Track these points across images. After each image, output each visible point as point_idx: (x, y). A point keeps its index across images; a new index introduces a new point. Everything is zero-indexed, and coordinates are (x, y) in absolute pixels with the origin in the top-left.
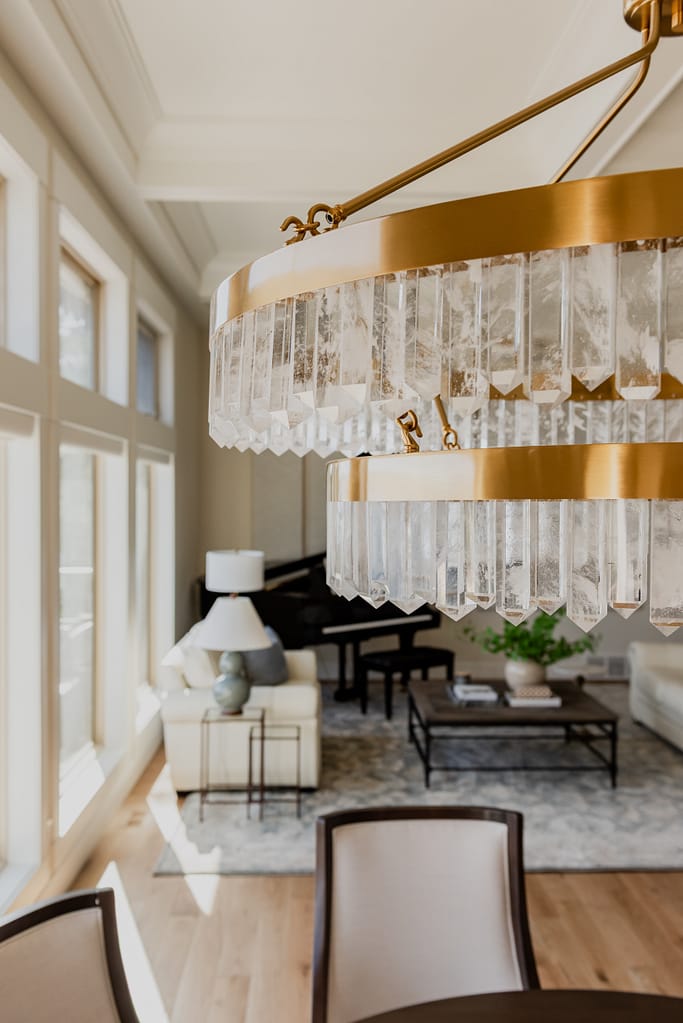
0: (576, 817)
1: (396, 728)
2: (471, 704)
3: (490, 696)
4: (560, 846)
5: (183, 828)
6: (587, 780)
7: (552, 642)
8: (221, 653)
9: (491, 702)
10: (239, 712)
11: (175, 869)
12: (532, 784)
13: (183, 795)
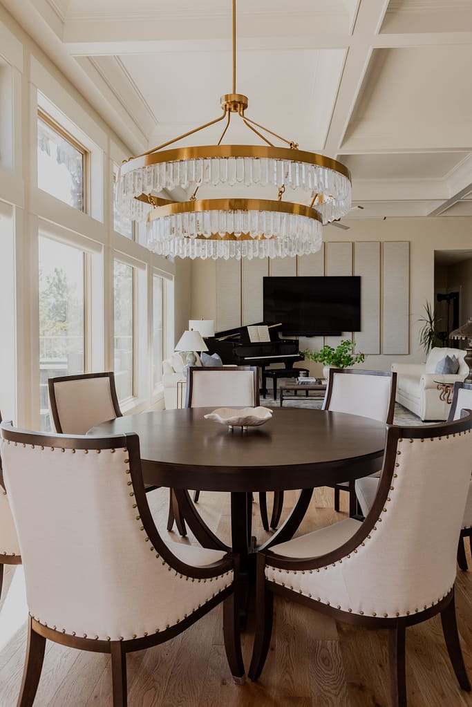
8: (187, 353)
9: (313, 383)
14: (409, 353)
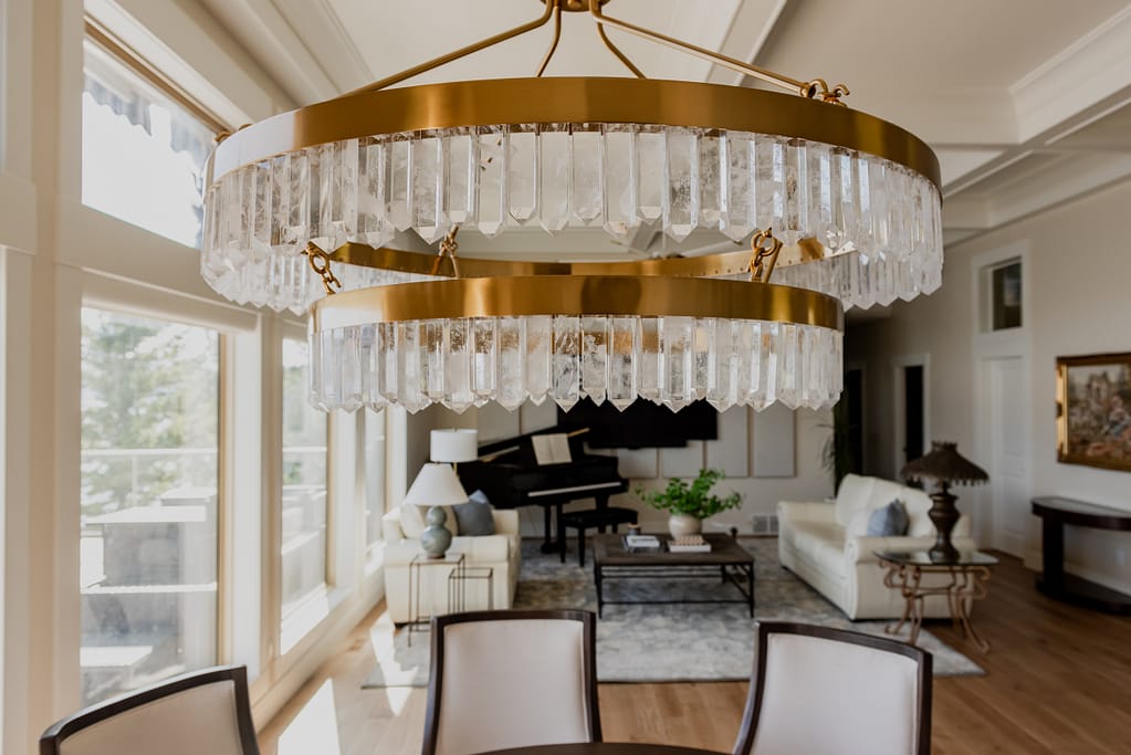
0: (715, 640)
1: (586, 574)
2: (637, 550)
3: (654, 544)
4: (697, 662)
5: (393, 652)
6: (732, 612)
7: (706, 500)
8: (428, 507)
9: (655, 548)
10: (443, 556)
11: (379, 683)
12: (687, 614)
13: (399, 626)
14: (796, 473)
